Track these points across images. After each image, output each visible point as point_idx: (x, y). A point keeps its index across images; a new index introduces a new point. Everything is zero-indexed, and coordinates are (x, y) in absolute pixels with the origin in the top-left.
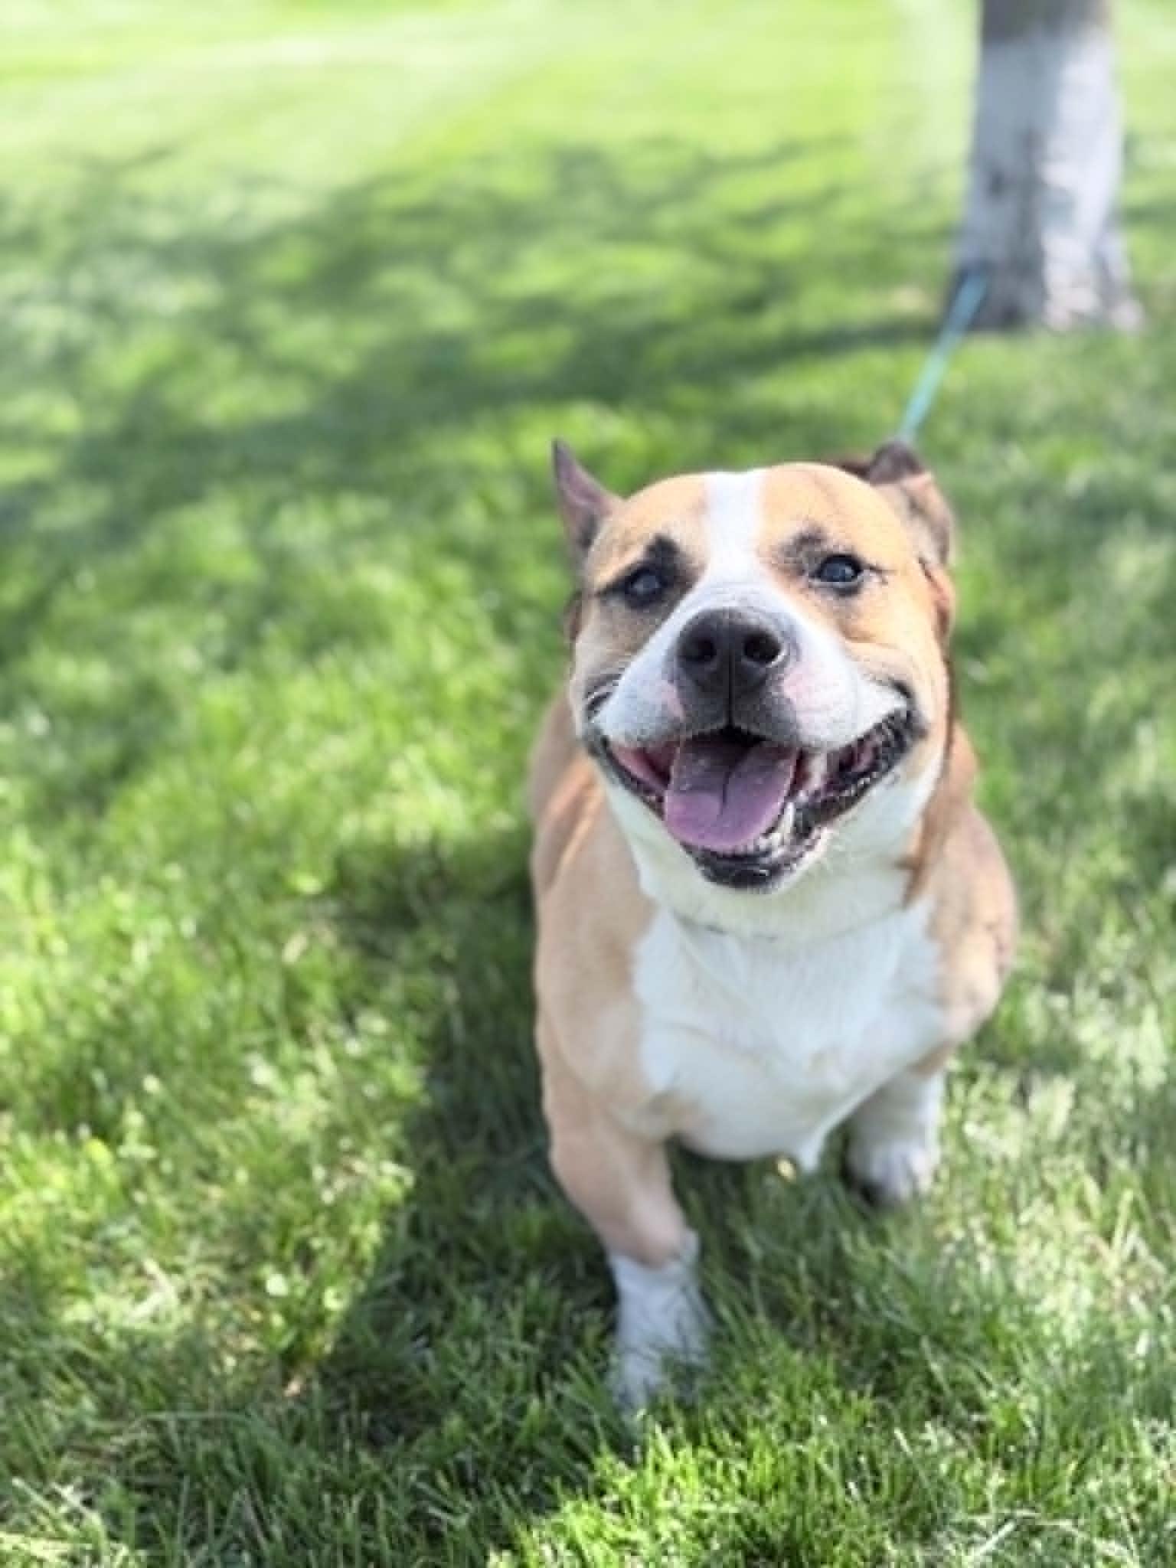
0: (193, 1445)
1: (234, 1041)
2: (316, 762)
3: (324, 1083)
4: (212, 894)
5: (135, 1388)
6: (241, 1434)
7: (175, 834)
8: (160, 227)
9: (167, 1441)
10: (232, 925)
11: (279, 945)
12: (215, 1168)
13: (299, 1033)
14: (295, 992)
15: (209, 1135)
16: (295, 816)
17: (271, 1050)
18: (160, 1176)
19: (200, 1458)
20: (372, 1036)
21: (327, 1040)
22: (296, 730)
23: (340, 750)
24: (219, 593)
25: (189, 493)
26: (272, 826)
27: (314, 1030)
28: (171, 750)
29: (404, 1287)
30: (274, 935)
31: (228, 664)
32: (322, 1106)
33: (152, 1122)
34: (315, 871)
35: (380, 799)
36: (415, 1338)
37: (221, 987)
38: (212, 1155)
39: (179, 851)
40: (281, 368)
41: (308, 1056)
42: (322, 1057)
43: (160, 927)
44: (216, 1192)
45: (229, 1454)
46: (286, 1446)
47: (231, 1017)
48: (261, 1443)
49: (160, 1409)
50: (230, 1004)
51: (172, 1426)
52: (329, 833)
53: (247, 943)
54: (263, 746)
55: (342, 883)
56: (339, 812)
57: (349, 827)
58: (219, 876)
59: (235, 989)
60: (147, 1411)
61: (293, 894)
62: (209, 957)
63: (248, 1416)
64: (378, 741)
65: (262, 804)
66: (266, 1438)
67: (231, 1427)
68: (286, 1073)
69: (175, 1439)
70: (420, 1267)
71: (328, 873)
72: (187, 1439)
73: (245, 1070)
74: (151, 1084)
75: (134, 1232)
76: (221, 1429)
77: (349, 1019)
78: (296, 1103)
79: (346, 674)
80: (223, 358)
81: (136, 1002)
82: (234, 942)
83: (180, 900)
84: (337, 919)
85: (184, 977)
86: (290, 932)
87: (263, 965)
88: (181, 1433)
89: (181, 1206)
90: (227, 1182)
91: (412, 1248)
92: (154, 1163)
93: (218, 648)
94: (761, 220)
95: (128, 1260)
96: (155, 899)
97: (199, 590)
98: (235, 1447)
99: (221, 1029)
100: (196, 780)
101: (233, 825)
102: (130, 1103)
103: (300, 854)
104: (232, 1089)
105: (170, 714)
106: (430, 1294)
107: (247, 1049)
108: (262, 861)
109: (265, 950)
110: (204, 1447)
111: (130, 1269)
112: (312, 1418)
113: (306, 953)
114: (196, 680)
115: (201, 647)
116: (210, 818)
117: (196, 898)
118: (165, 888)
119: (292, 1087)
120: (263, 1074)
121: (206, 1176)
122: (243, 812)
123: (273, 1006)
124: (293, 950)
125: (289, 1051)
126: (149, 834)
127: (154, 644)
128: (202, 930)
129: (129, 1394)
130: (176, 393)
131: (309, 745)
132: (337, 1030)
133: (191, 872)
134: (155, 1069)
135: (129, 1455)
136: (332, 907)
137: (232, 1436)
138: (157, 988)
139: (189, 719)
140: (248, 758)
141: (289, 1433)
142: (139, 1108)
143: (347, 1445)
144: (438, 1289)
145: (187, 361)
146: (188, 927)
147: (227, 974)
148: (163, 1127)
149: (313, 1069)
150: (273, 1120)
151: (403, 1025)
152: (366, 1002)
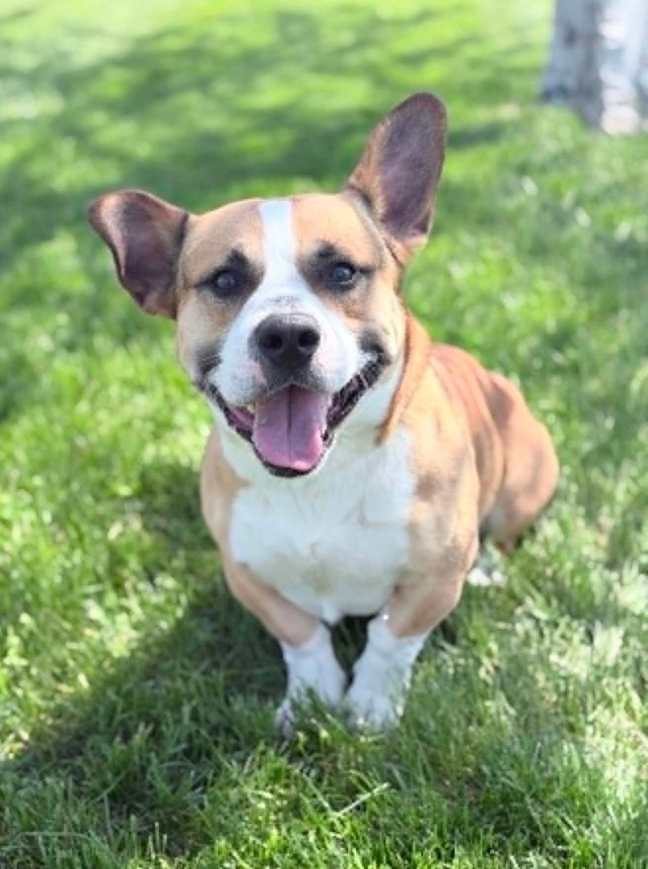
0: (54, 853)
1: (78, 591)
2: (127, 411)
3: (134, 619)
4: (62, 495)
5: (16, 816)
6: (85, 847)
7: (38, 455)
8: (25, 61)
9: (37, 849)
10: (75, 516)
11: (105, 529)
12: (65, 673)
13: (118, 587)
14: (116, 561)
15: (62, 652)
16: (115, 444)
17: (99, 597)
18: (30, 676)
19: (58, 861)
20: (166, 591)
21: (136, 591)
22: (114, 391)
23: (142, 404)
24: (65, 300)
25: (45, 235)
26: (101, 452)
27: (128, 585)
28: (34, 403)
29: (187, 753)
30: (102, 523)
31: (71, 347)
32: (134, 634)
33: (25, 643)
34: (128, 482)
35: (169, 435)
36: (195, 787)
37: (68, 557)
38: (63, 665)
39: (42, 466)
40: (102, 154)
41: (124, 602)
42: (133, 603)
43: (29, 516)
44: (65, 688)
45: (77, 860)
46: (112, 854)
47: (75, 575)
48: (97, 853)
49: (33, 829)
50: (74, 567)
51: (40, 839)
52: (137, 459)
53: (85, 528)
54: (93, 400)
55: (145, 490)
56: (142, 444)
57: (150, 453)
58: (67, 483)
59: (77, 556)
60: (24, 830)
61: (114, 496)
62: (60, 536)
63: (89, 835)
64: (167, 397)
65: (93, 438)
66: (102, 850)
67: (79, 843)
68: (109, 612)
69: (43, 849)
70: (197, 741)
71: (136, 484)
72: (50, 849)
73: (83, 610)
74: (25, 618)
75: (14, 713)
76: (72, 843)
77: (151, 579)
78: (117, 632)
79: (146, 354)
80: (66, 148)
81: (14, 565)
82: (77, 528)
83: (42, 499)
84: (143, 513)
85: (45, 550)
86: (113, 521)
87: (94, 542)
88: (46, 845)
89: (44, 698)
90: (73, 682)
91: (193, 727)
92: (27, 669)
93: (64, 335)
94: (415, 60)
95: (10, 732)
96: (26, 498)
97: (52, 298)
98: (80, 854)
99: (69, 584)
100: (51, 421)
101: (75, 450)
102: (11, 630)
103: (117, 470)
104: (75, 622)
105: (34, 379)
106: (204, 758)
107: (86, 596)
108: (93, 474)
109: (97, 534)
110: (61, 854)
111: (11, 737)
112: (130, 838)
113: (121, 535)
114: (51, 356)
115: (53, 335)
116: (62, 446)
117: (52, 498)
118: (32, 491)
119: (114, 622)
120: (95, 612)
121: (58, 679)
122: (81, 442)
123: (101, 569)
124: (114, 532)
125: (111, 599)
126: (21, 456)
127: (23, 333)
128: (55, 519)
129: (13, 819)
130: (37, 169)
131: (123, 401)
132: (143, 586)
133: (48, 480)
134: (27, 609)
135: (12, 858)
136: (138, 505)
137: (79, 848)
138: (28, 556)
139: (46, 381)
140: (83, 407)
141: (115, 846)
142: (17, 633)
143: (153, 856)
144: (209, 755)
145: (43, 148)
146: (47, 517)
147: (72, 548)
148: (31, 647)
149: (128, 611)
150: (102, 641)
151: (186, 584)
152: (162, 568)
